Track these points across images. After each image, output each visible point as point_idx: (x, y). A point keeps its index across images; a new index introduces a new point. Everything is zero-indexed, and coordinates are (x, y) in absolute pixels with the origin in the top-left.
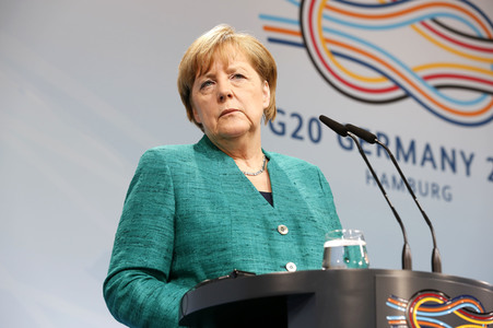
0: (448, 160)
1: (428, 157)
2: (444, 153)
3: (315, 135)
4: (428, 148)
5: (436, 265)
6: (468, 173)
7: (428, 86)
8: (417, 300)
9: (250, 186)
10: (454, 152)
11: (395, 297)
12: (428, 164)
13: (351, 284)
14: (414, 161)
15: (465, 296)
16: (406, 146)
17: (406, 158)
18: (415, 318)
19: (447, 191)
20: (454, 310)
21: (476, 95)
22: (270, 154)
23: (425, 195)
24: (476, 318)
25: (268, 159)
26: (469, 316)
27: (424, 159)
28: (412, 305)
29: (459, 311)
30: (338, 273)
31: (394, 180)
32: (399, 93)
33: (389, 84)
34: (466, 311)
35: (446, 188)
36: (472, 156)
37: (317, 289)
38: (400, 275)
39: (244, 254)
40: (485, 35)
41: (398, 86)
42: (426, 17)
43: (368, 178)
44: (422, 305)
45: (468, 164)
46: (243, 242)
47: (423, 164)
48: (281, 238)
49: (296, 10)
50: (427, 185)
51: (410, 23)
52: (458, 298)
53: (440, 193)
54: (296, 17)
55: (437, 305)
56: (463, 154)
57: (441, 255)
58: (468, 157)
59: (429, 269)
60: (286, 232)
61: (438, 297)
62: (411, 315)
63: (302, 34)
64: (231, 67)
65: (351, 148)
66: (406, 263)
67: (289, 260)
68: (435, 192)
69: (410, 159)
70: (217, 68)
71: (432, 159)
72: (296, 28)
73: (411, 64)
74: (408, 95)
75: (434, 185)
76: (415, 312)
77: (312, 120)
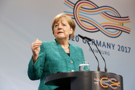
0: (109, 46)
1: (104, 45)
2: (108, 44)
3: (77, 40)
4: (104, 43)
5: (106, 70)
6: (113, 49)
7: (104, 28)
8: (101, 78)
9: (64, 52)
10: (110, 44)
11: (96, 78)
12: (104, 47)
13: (86, 75)
14: (101, 46)
15: (113, 77)
16: (99, 42)
17: (99, 45)
18: (101, 83)
19: (108, 53)
20: (110, 81)
21: (115, 30)
22: (70, 44)
23: (103, 54)
24: (115, 82)
25: (70, 45)
26: (114, 82)
27: (103, 45)
28: (100, 80)
29: (111, 81)
30: (83, 72)
31: (96, 50)
32: (97, 30)
33: (95, 28)
34: (113, 81)
35: (108, 52)
36: (114, 45)
37: (78, 76)
38: (97, 72)
39: (62, 68)
40: (117, 16)
41: (97, 28)
42: (103, 12)
43: (90, 50)
44: (103, 79)
45: (113, 47)
46: (61, 65)
47: (103, 47)
48: (71, 64)
49: (73, 10)
50: (104, 51)
51: (99, 13)
52: (111, 78)
53: (107, 53)
54: (73, 12)
55: (106, 79)
56: (112, 44)
57: (107, 68)
58: (113, 45)
59: (104, 71)
60: (72, 62)
61: (106, 77)
62: (100, 82)
63: (74, 16)
64: (63, 22)
65: (86, 43)
66: (99, 69)
67: (72, 69)
68: (106, 53)
69: (100, 45)
70: (59, 22)
71: (105, 46)
72: (73, 14)
73: (100, 23)
74: (99, 30)
75: (105, 52)
76: (101, 81)
77: (77, 36)
